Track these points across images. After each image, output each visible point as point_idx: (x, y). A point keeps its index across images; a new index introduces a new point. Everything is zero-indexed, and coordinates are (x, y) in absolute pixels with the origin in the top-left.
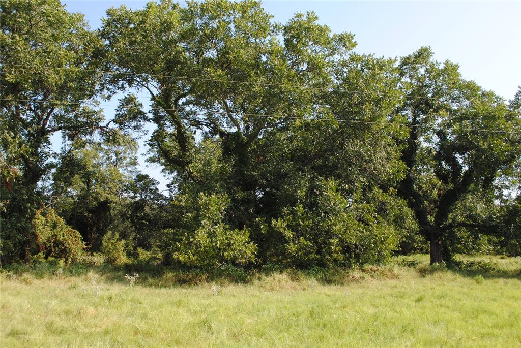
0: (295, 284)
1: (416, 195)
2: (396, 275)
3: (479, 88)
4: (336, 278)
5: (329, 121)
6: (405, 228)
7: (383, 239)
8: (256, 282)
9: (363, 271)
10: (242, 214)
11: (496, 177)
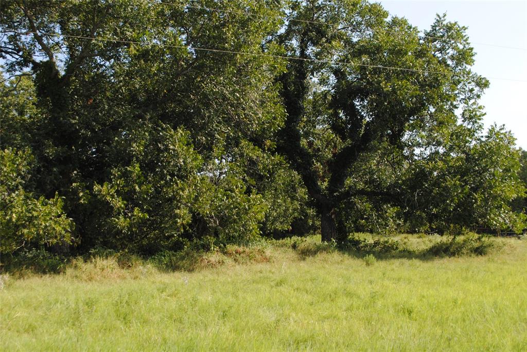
0: (124, 272)
1: (303, 153)
2: (268, 257)
3: (386, 14)
4: (186, 263)
5: (175, 48)
6: (297, 200)
7: (247, 207)
8: (69, 271)
9: (225, 253)
10: (55, 178)
11: (405, 131)
